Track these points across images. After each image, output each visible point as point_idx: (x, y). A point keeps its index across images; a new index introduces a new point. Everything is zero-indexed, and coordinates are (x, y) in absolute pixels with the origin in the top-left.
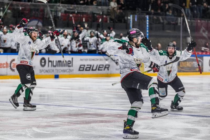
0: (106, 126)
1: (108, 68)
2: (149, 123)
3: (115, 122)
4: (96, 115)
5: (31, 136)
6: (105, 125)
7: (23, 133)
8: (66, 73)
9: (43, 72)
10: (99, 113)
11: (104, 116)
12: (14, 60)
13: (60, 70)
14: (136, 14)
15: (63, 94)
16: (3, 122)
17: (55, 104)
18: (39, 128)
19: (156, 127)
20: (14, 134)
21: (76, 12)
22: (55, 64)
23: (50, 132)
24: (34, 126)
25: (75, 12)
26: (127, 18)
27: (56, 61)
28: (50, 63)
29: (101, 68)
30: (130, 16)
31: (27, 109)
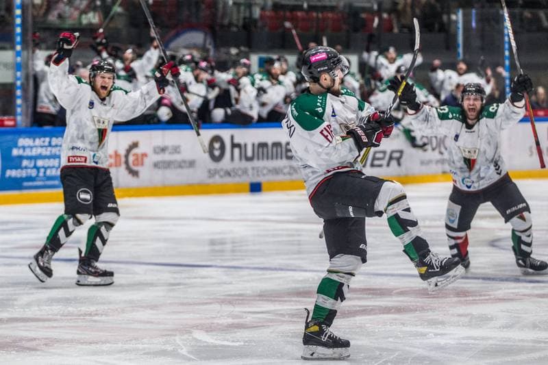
0: (397, 322)
1: (398, 160)
2: (518, 310)
3: (423, 309)
4: (369, 292)
5: (189, 355)
6: (395, 319)
7: (169, 348)
8: (280, 177)
9: (217, 176)
10: (378, 287)
11: (391, 295)
12: (135, 145)
13: (264, 168)
14: (473, 7)
15: (274, 236)
16: (110, 318)
17: (253, 264)
18: (211, 331)
19: (539, 322)
20: (142, 350)
21: (305, 5)
22: (249, 154)
23: (242, 343)
24: (197, 327)
25: (302, 6)
26: (449, 18)
27: (253, 145)
28: (237, 151)
29: (379, 159)
30: (456, 14)
31: (86, 283)
